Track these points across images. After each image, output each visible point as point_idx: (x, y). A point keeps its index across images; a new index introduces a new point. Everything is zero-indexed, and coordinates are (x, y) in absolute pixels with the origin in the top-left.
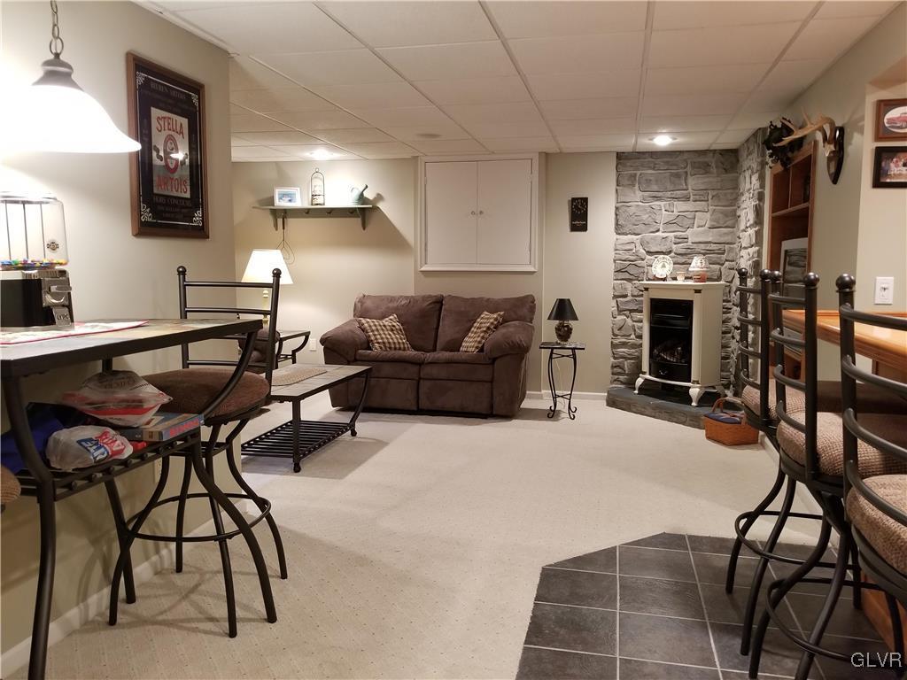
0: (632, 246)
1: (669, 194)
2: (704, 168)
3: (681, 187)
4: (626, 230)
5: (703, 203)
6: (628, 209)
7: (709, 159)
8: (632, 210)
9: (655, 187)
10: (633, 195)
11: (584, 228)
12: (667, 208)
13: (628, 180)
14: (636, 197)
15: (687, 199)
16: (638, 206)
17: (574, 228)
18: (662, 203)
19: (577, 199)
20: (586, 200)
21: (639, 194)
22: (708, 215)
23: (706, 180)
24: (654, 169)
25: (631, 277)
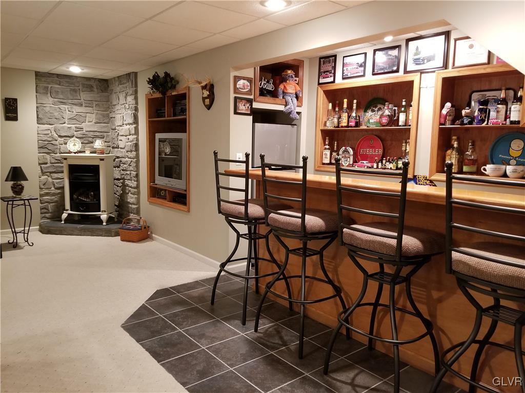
0: (49, 132)
1: (70, 101)
2: (90, 88)
3: (77, 98)
4: (44, 121)
5: (91, 108)
6: (44, 108)
7: (92, 83)
8: (47, 109)
9: (61, 96)
10: (47, 99)
11: (15, 119)
12: (70, 109)
13: (43, 90)
14: (49, 101)
15: (81, 105)
16: (51, 107)
17: (8, 118)
18: (66, 107)
19: (9, 99)
20: (16, 100)
21: (51, 100)
22: (94, 115)
23: (92, 95)
24: (59, 85)
25: (49, 151)
